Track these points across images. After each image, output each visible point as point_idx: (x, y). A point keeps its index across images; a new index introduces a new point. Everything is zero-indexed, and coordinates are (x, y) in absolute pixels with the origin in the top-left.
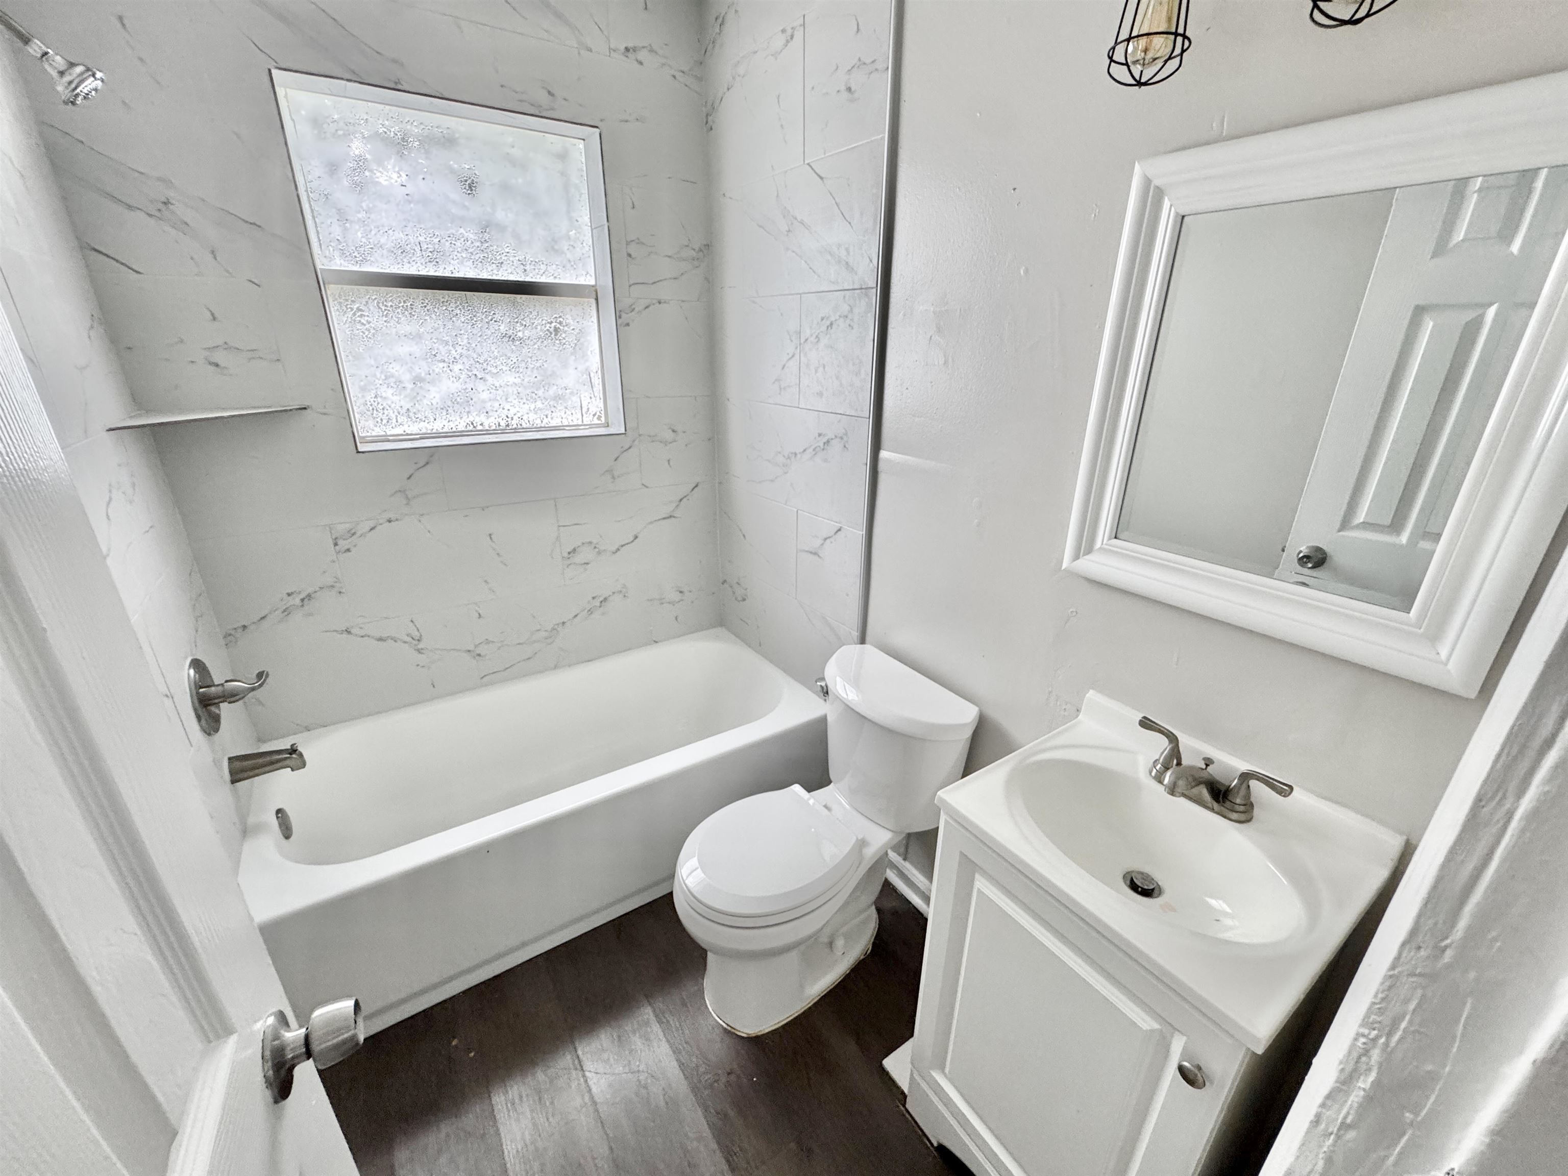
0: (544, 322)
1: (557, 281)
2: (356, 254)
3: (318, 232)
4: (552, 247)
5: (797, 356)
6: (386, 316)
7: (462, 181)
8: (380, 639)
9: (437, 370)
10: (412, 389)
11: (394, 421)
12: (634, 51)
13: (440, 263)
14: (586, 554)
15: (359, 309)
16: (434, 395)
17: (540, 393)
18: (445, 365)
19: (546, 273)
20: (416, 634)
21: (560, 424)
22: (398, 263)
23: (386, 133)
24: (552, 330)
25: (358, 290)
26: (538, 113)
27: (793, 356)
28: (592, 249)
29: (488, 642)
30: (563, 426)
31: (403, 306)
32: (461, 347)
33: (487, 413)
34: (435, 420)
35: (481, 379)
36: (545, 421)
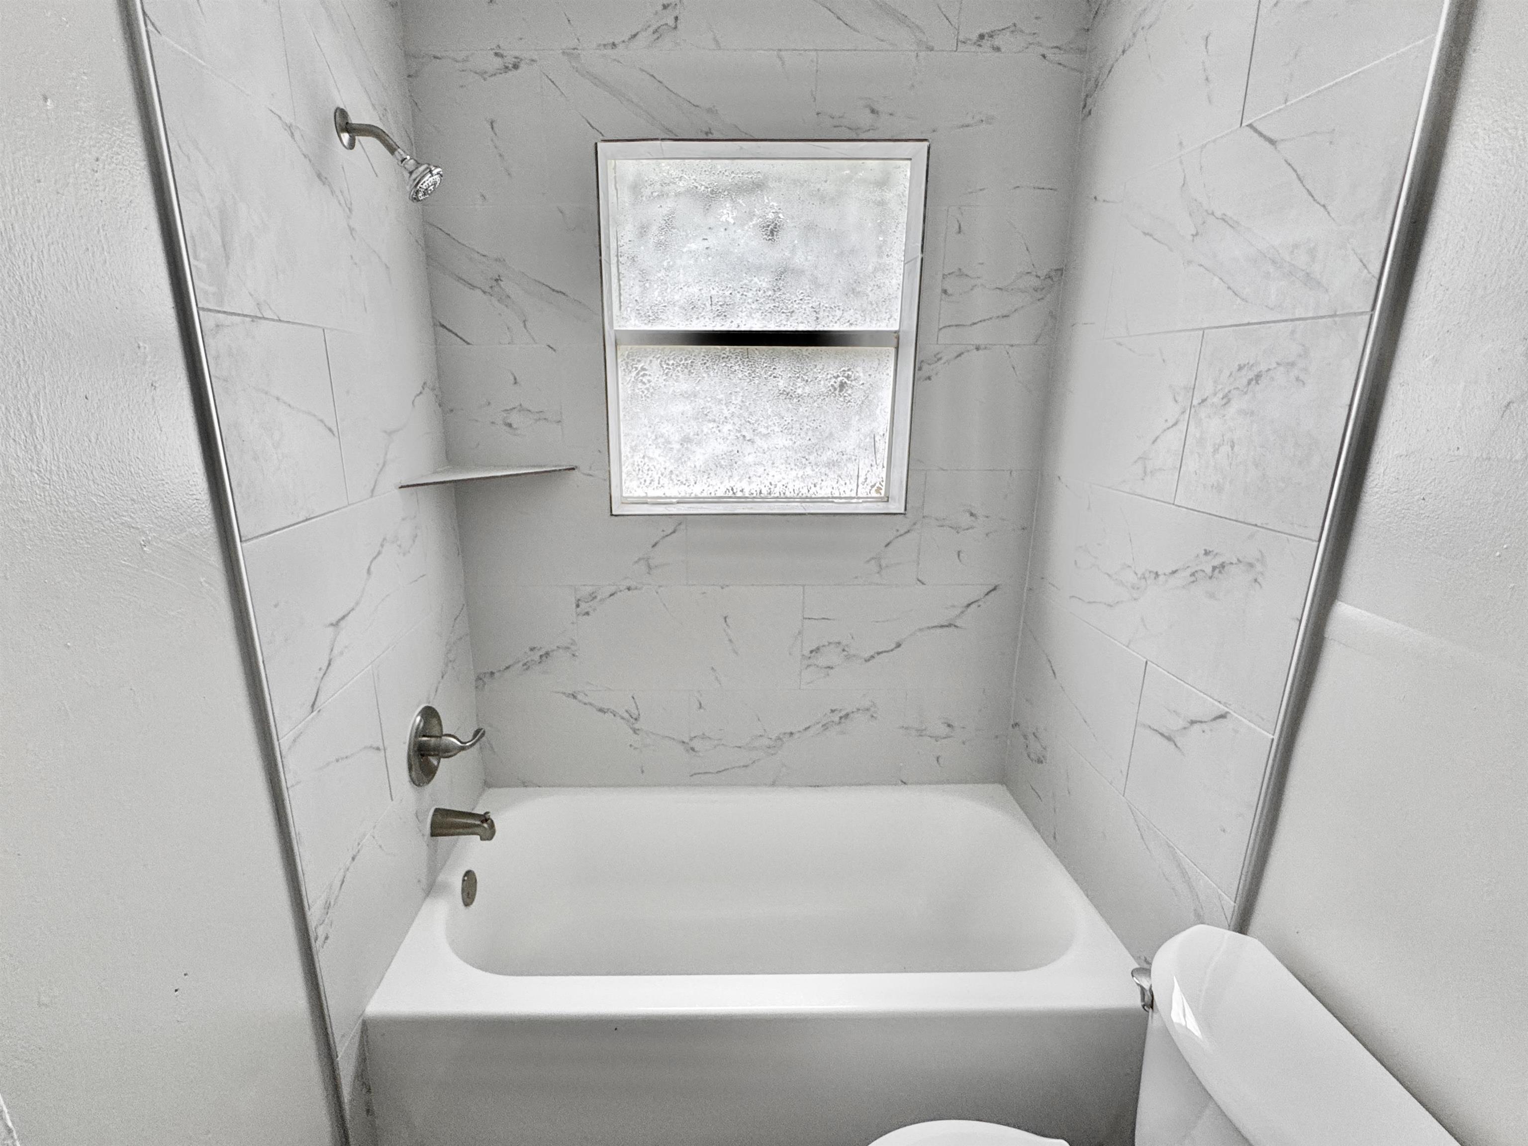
0: (829, 376)
1: (853, 328)
2: (650, 313)
3: (620, 294)
4: (853, 291)
5: (1182, 426)
6: (667, 374)
7: (764, 227)
8: (601, 710)
9: (705, 430)
10: (679, 451)
11: (657, 482)
12: (991, 36)
13: (728, 316)
14: (832, 657)
15: (643, 369)
16: (700, 456)
17: (812, 458)
18: (715, 425)
19: (842, 320)
20: (634, 712)
21: (830, 495)
22: (688, 320)
23: (697, 187)
24: (837, 385)
25: (645, 350)
26: (855, 137)
27: (1175, 424)
28: (901, 288)
29: (704, 737)
30: (833, 498)
31: (683, 364)
32: (734, 406)
33: (750, 478)
34: (695, 483)
35: (749, 440)
36: (813, 490)
